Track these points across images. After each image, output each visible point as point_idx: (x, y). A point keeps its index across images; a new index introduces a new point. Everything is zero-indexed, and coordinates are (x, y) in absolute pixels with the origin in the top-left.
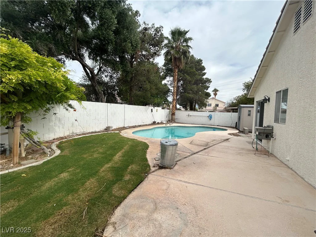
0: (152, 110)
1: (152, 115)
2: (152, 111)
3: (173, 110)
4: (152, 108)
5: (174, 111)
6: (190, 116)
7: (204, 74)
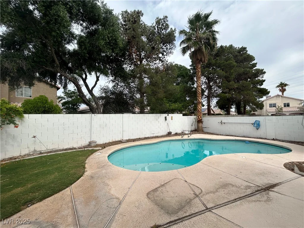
0: (166, 118)
1: (166, 124)
2: (166, 120)
3: (198, 117)
4: (166, 115)
5: (200, 117)
6: (223, 124)
7: (255, 65)
